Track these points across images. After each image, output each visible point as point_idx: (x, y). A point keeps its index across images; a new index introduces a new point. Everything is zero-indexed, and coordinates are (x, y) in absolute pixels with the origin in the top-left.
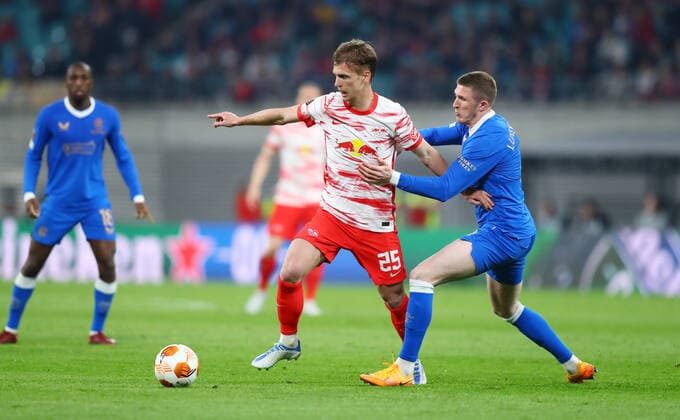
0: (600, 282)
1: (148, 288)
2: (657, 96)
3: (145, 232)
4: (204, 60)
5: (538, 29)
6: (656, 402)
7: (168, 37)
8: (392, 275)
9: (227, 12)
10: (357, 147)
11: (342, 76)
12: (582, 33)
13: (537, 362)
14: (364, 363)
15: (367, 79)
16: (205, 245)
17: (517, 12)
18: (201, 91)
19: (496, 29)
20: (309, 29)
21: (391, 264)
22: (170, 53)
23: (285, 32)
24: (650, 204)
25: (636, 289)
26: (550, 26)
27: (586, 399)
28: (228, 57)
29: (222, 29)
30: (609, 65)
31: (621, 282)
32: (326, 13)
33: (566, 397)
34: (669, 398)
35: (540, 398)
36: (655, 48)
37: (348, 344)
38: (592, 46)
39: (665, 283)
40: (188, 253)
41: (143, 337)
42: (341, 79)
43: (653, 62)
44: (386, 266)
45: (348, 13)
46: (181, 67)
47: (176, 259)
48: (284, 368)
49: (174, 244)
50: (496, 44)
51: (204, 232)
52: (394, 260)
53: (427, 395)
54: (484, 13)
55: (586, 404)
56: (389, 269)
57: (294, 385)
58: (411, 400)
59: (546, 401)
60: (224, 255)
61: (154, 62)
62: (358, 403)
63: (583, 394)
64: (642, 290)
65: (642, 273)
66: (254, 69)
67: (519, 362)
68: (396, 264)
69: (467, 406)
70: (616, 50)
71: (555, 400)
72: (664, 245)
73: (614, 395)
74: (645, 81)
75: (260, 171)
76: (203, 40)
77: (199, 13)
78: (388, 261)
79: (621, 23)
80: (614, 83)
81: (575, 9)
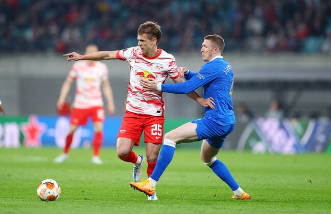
0: (248, 147)
1: (12, 150)
2: (278, 49)
3: (10, 120)
4: (41, 31)
5: (215, 15)
6: (278, 209)
7: (22, 19)
8: (157, 138)
9: (53, 6)
10: (146, 75)
11: (142, 41)
12: (238, 17)
13: (215, 188)
14: (125, 189)
15: (155, 43)
16: (41, 127)
17: (204, 6)
18: (39, 47)
19: (193, 15)
20: (96, 15)
21: (157, 131)
22: (23, 27)
23: (83, 16)
24: (274, 106)
25: (267, 151)
26: (221, 13)
27: (240, 207)
28: (54, 29)
29: (50, 15)
30: (252, 33)
31: (259, 147)
32: (104, 6)
33: (230, 207)
34: (284, 207)
35: (217, 207)
36: (276, 24)
37: (117, 179)
38: (243, 24)
39: (282, 146)
40: (33, 132)
41: (9, 175)
42: (141, 42)
43: (275, 32)
44: (154, 132)
45: (116, 7)
46: (29, 34)
47: (27, 135)
48: (83, 191)
49: (25, 127)
50: (193, 23)
51: (40, 121)
52: (159, 130)
53: (157, 205)
54: (187, 6)
55: (241, 210)
56: (156, 134)
57: (88, 200)
58: (149, 208)
59: (220, 209)
60: (51, 133)
61: (15, 32)
62: (122, 210)
63: (239, 205)
64: (270, 151)
65: (270, 143)
66: (66, 36)
67: (206, 188)
68: (160, 132)
69: (179, 211)
70: (256, 25)
71: (225, 208)
72: (282, 126)
73: (255, 205)
74: (271, 41)
75: (65, 89)
76: (40, 21)
77: (38, 6)
78: (156, 129)
79: (259, 12)
80: (255, 43)
81: (234, 4)
